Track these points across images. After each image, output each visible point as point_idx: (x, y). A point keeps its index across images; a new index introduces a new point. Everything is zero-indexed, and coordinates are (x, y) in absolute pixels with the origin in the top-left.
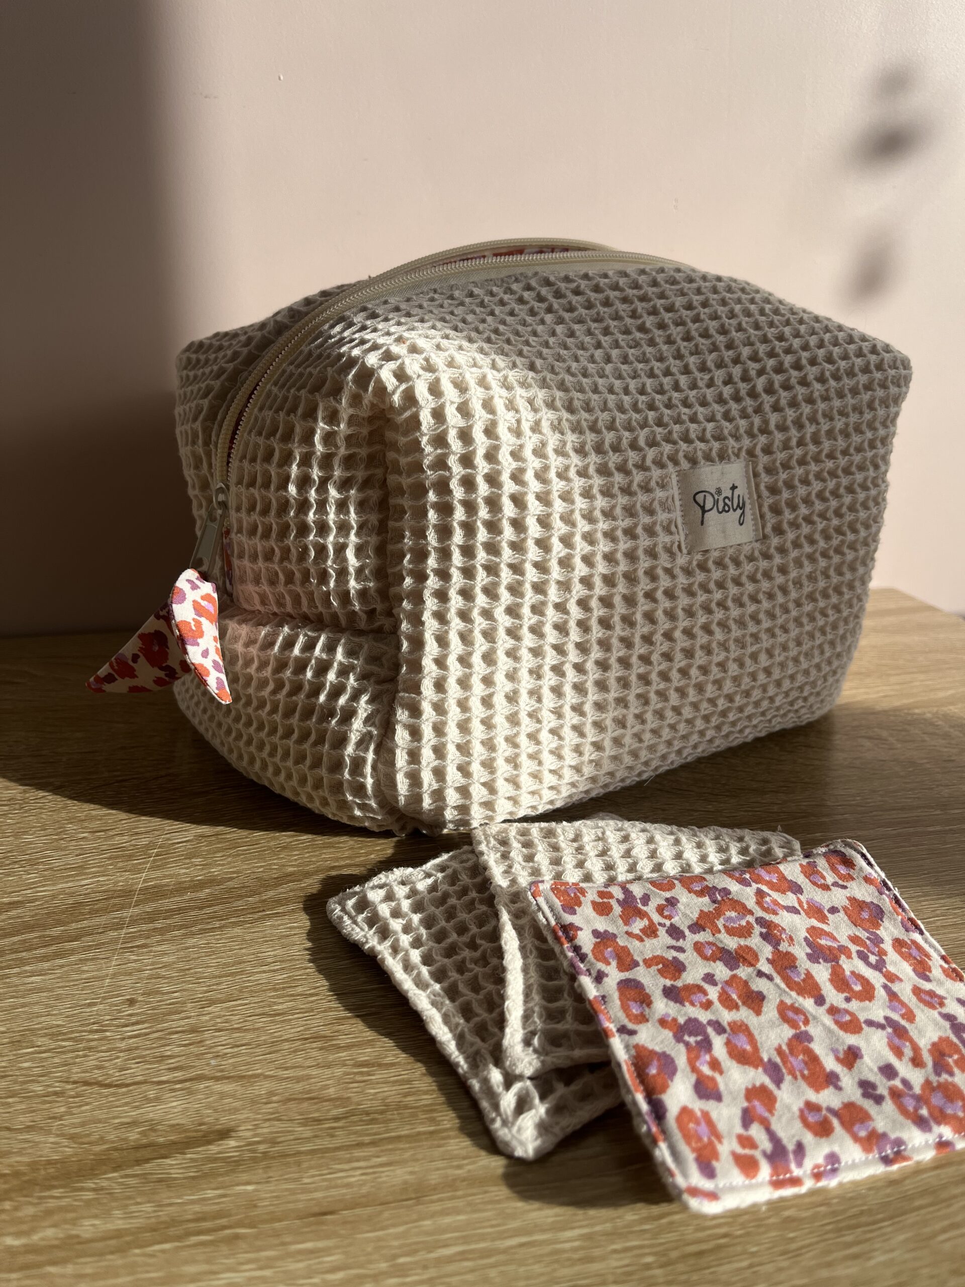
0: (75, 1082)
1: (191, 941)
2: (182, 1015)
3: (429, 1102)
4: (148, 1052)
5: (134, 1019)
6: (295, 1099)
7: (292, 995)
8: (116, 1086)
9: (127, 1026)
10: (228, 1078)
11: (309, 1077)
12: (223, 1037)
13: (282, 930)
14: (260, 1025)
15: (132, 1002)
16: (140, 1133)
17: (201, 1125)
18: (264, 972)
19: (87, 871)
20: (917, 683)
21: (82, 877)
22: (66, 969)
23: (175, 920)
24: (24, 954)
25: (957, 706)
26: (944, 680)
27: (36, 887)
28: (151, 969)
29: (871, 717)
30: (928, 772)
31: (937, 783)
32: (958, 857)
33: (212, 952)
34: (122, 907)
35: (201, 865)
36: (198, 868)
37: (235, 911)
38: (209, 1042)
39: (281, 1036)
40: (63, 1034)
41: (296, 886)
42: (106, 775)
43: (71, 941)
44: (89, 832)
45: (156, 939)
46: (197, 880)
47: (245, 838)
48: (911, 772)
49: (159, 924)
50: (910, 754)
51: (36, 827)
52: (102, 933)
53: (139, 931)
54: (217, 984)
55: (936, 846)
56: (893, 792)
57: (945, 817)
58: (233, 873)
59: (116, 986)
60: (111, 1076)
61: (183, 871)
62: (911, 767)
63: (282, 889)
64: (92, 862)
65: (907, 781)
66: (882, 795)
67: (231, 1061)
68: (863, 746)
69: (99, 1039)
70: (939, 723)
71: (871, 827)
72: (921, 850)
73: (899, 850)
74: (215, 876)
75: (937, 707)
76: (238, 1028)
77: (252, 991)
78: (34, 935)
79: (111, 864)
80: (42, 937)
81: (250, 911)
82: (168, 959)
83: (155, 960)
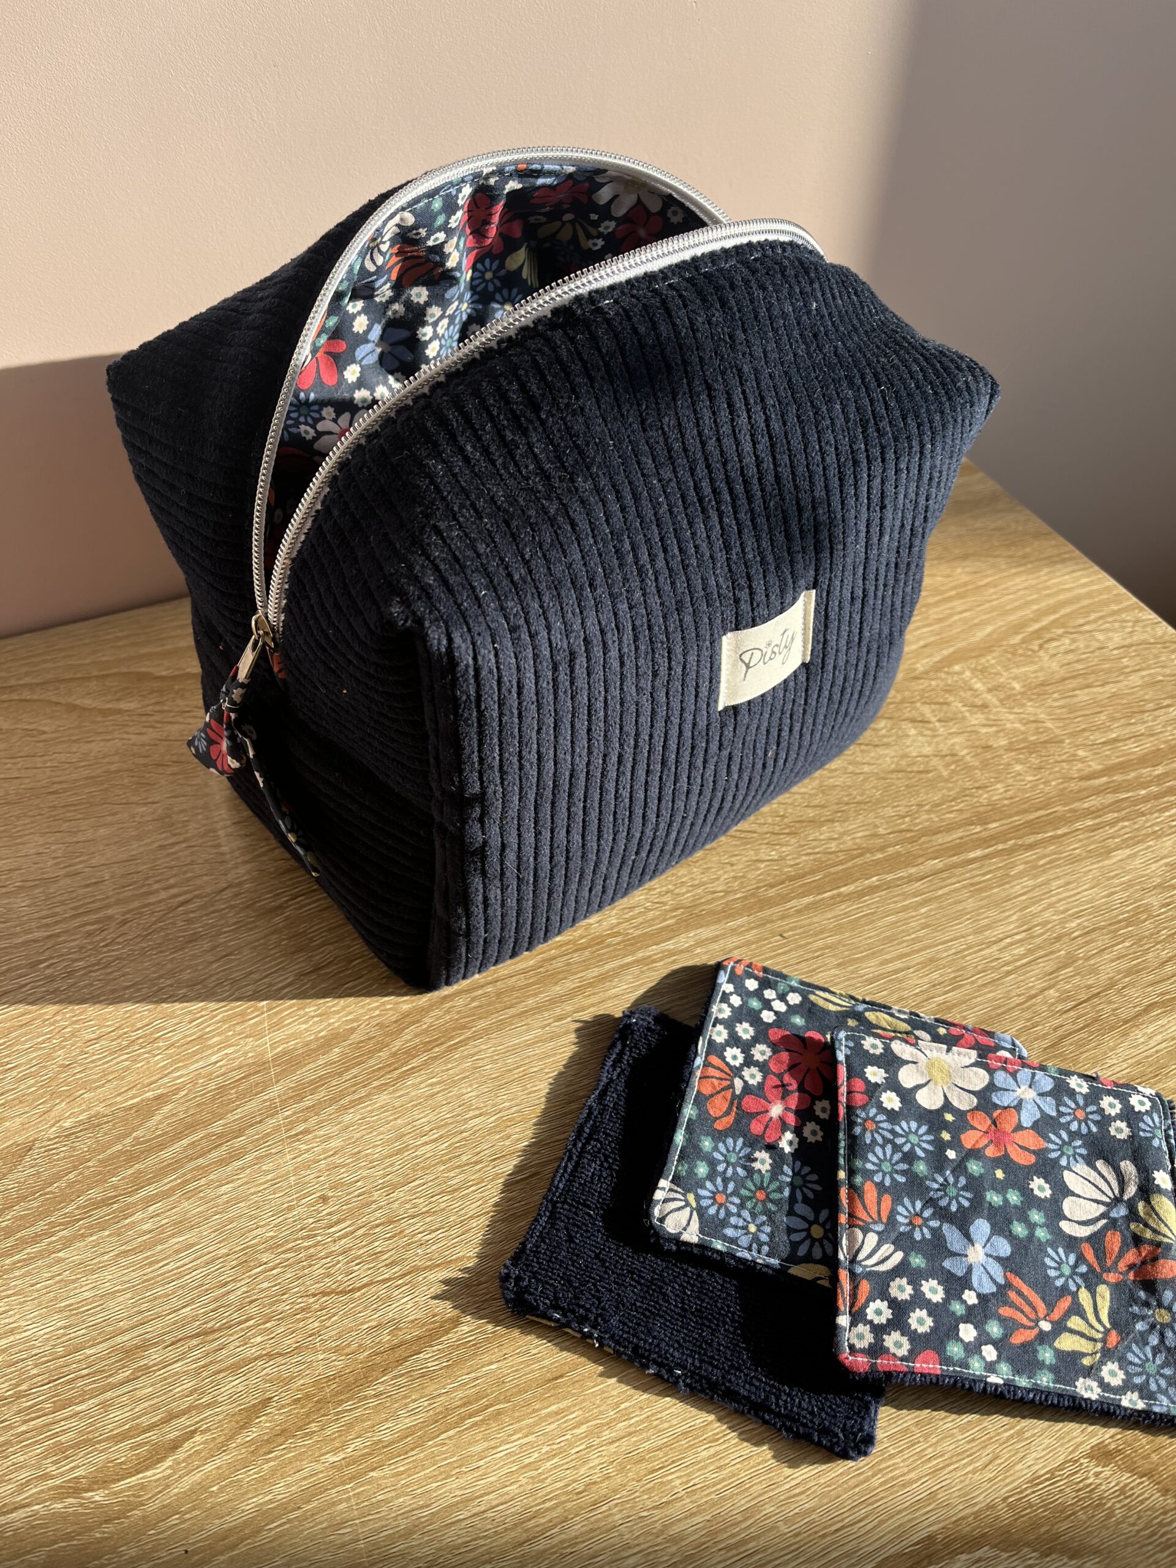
0: (314, 1295)
1: (348, 1118)
2: (374, 1206)
4: (362, 1251)
5: (335, 1218)
7: (459, 1167)
8: (350, 1291)
9: (330, 1227)
10: (438, 1265)
12: (418, 1224)
13: (424, 1090)
14: (443, 1205)
15: (324, 1199)
16: (389, 1334)
17: (434, 1316)
18: (426, 1143)
19: (210, 1042)
20: (956, 618)
21: (210, 1052)
22: (248, 1171)
23: (322, 1094)
24: (201, 1161)
25: (995, 654)
26: (982, 608)
27: (169, 1073)
28: (325, 1159)
29: (913, 684)
30: (968, 768)
31: (977, 785)
32: (995, 890)
33: (371, 1127)
34: (265, 1086)
35: (317, 1016)
36: (316, 1019)
37: (374, 1071)
38: (407, 1232)
39: (466, 1214)
40: (281, 1245)
41: (419, 1030)
42: (163, 895)
43: (236, 1137)
44: (187, 986)
45: (313, 1120)
46: (322, 1037)
47: (347, 969)
48: (953, 771)
49: (308, 1102)
50: (952, 741)
51: (128, 988)
52: (260, 1122)
53: (295, 1113)
54: (391, 1165)
55: (977, 879)
56: (938, 805)
57: (984, 834)
58: (352, 1021)
59: (301, 1184)
60: (341, 1283)
61: (304, 1026)
62: (953, 762)
63: (407, 1034)
64: (208, 1030)
65: (951, 785)
66: (928, 812)
67: (434, 1248)
68: (908, 736)
69: (315, 1246)
70: (978, 685)
71: (921, 860)
72: (964, 887)
73: (946, 890)
74: (337, 1028)
75: (976, 657)
76: (426, 1212)
77: (424, 1168)
78: (200, 1134)
79: (229, 1029)
80: (206, 1136)
81: (388, 1069)
82: (334, 1144)
83: (324, 1146)
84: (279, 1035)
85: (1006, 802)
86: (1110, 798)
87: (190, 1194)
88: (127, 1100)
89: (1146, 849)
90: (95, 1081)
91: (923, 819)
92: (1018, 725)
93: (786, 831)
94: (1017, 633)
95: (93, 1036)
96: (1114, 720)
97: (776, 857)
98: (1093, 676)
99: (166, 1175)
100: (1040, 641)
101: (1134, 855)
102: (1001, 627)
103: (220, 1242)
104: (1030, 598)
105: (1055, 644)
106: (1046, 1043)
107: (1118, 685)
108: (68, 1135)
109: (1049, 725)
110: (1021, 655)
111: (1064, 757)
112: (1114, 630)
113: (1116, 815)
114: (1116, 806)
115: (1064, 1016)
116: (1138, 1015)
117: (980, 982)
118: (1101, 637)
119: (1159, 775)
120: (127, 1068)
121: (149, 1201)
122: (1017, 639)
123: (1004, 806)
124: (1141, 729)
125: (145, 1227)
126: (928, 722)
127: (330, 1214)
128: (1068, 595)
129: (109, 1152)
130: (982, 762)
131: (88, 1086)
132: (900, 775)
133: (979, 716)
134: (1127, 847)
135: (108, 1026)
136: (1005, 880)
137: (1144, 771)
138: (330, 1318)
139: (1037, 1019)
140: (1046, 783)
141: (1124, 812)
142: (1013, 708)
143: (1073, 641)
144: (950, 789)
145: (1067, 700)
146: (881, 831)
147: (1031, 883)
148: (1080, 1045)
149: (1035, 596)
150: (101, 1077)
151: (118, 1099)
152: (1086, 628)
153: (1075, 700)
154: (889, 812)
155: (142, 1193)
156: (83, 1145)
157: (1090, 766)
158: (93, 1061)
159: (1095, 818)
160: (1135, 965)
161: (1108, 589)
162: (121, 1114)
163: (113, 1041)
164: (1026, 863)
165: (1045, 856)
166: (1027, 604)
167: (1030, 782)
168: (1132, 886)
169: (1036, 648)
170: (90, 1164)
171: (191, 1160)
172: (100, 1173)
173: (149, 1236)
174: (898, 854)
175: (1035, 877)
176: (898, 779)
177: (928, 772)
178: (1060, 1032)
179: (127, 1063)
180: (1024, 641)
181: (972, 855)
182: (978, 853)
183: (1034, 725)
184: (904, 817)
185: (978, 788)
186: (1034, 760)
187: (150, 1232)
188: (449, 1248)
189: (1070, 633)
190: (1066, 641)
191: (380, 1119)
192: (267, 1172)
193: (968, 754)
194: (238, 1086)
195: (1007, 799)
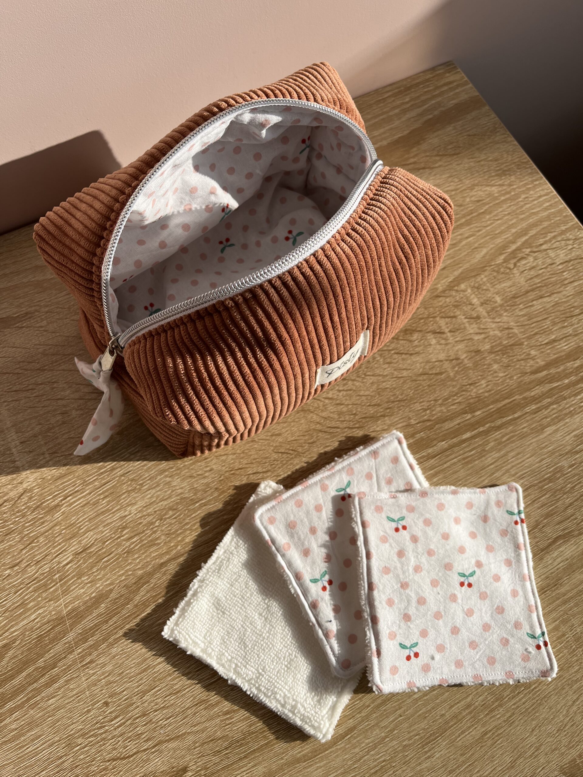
0: (109, 761)
1: (114, 650)
2: (134, 706)
4: (130, 734)
5: (113, 715)
6: (205, 743)
8: (127, 757)
9: (112, 720)
10: (172, 739)
11: (206, 728)
12: (159, 715)
14: (172, 702)
15: (106, 704)
17: (173, 768)
19: (29, 606)
20: (464, 243)
21: (29, 613)
22: (62, 690)
23: (98, 636)
24: (35, 685)
25: (486, 273)
26: (481, 233)
27: (8, 629)
28: (104, 678)
29: (435, 301)
30: (466, 369)
31: (470, 382)
32: (477, 462)
33: (128, 656)
34: (65, 633)
35: (89, 583)
36: (89, 585)
38: (154, 720)
39: (185, 706)
40: (87, 733)
41: (148, 588)
43: (53, 669)
44: (9, 568)
45: (95, 654)
46: (94, 597)
47: (103, 548)
48: (457, 372)
49: (90, 642)
50: (457, 348)
52: (65, 657)
53: (84, 650)
54: (141, 679)
55: (466, 455)
56: (447, 399)
57: (473, 420)
58: (110, 584)
59: (93, 696)
60: (122, 753)
61: (82, 591)
62: (457, 365)
63: (142, 592)
64: (26, 598)
66: (441, 405)
67: (169, 728)
68: (430, 345)
69: (105, 732)
70: (475, 301)
71: (435, 442)
72: (459, 461)
73: (448, 464)
74: (101, 590)
75: (475, 276)
76: (163, 707)
77: (159, 679)
78: (31, 669)
79: (38, 596)
80: (36, 669)
81: (133, 616)
82: (108, 668)
83: (103, 670)
84: (68, 598)
85: (486, 394)
86: (548, 387)
87: (33, 706)
89: (564, 425)
91: (439, 411)
92: (497, 332)
93: (357, 426)
94: (501, 254)
96: (554, 324)
98: (545, 288)
99: (18, 695)
100: (515, 260)
101: (557, 431)
102: (491, 249)
103: (54, 734)
104: (510, 223)
105: (524, 262)
107: (559, 295)
109: (516, 331)
110: (503, 273)
111: (523, 356)
112: (560, 248)
113: (549, 400)
114: (550, 393)
116: (550, 545)
118: (552, 254)
119: (577, 367)
121: (12, 711)
122: (501, 259)
123: (485, 397)
124: (570, 330)
125: (13, 727)
126: (443, 333)
127: (110, 713)
128: (536, 218)
130: (474, 364)
132: (425, 377)
133: (474, 326)
134: (554, 424)
136: (482, 454)
137: (568, 364)
138: (119, 773)
140: (511, 378)
141: (554, 397)
142: (494, 318)
143: (535, 259)
144: (454, 386)
145: (528, 310)
146: (413, 422)
147: (497, 455)
149: (515, 220)
152: (544, 247)
153: (533, 309)
154: (418, 406)
155: (9, 706)
157: (537, 363)
159: (537, 403)
160: (551, 510)
161: (560, 211)
164: (496, 440)
165: (507, 434)
166: (509, 227)
167: (502, 377)
168: (553, 453)
169: (512, 266)
171: (30, 685)
173: (16, 732)
174: (422, 439)
175: (500, 450)
176: (424, 380)
177: (441, 373)
180: (505, 261)
181: (465, 436)
182: (468, 435)
183: (507, 331)
184: (425, 410)
185: (471, 384)
186: (505, 360)
187: (16, 729)
188: (177, 728)
189: (535, 252)
190: (531, 259)
191: (132, 650)
192: (73, 690)
193: (466, 357)
194: (48, 635)
195: (487, 392)
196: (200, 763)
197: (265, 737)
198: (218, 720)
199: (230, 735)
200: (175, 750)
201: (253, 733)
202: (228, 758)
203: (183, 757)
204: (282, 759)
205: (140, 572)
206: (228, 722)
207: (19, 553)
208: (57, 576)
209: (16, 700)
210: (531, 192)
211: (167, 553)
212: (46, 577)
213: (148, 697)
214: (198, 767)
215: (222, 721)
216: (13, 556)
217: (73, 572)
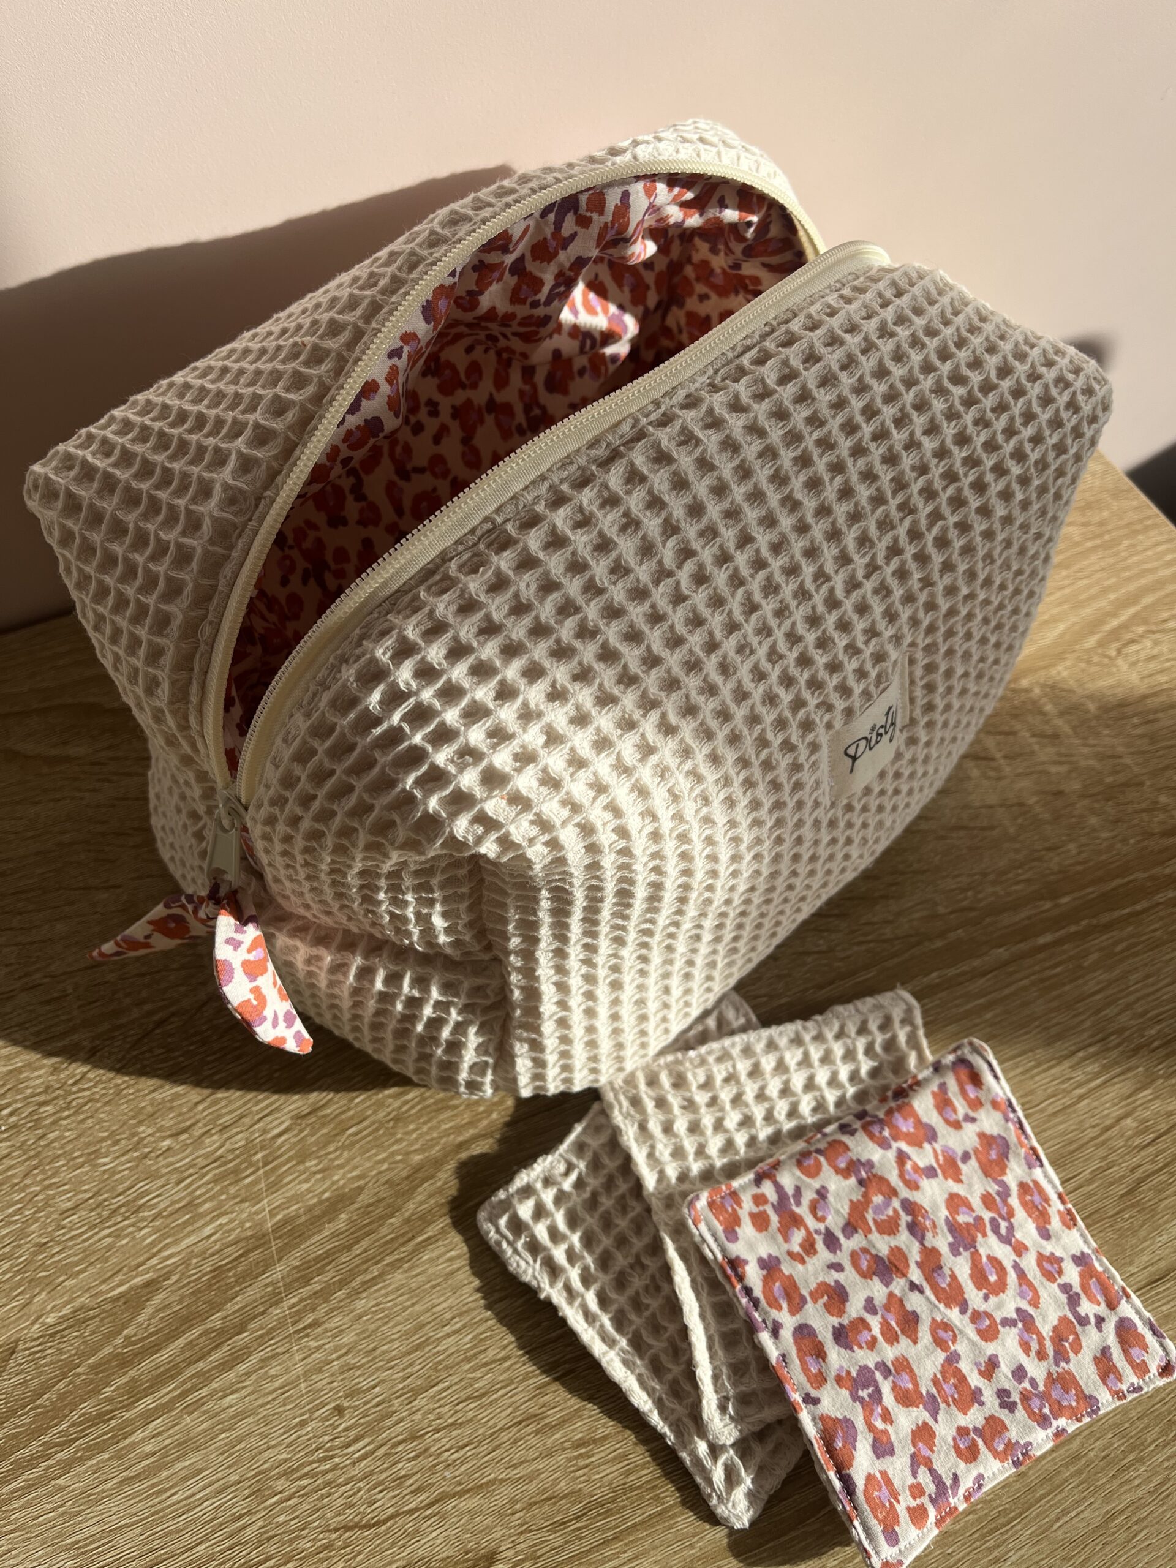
0: (336, 1530)
1: (360, 1305)
2: (395, 1418)
3: (649, 1477)
4: (384, 1475)
5: (352, 1434)
6: (536, 1503)
7: (486, 1364)
8: (374, 1525)
9: (349, 1445)
10: (468, 1491)
11: (537, 1473)
12: (445, 1440)
13: (442, 1267)
14: (471, 1414)
15: (339, 1410)
18: (448, 1335)
19: (201, 1210)
21: (202, 1222)
22: (254, 1377)
23: (331, 1274)
24: (201, 1364)
25: (1068, 663)
27: (159, 1252)
28: (338, 1359)
30: (1038, 823)
31: (1047, 845)
32: (1067, 988)
33: (387, 1316)
34: (266, 1265)
35: (319, 1172)
36: (319, 1176)
37: (386, 1243)
38: (433, 1449)
39: (495, 1425)
40: (297, 1470)
41: (432, 1188)
42: (136, 1013)
43: (238, 1334)
44: (171, 1136)
45: (323, 1308)
46: (327, 1199)
47: (349, 1109)
48: (1021, 827)
49: (316, 1285)
50: (1019, 786)
51: (103, 1140)
52: (263, 1313)
53: (301, 1300)
54: (411, 1365)
55: (1047, 973)
56: (1004, 873)
57: (1054, 913)
58: (359, 1177)
59: (314, 1392)
60: (364, 1515)
61: (305, 1186)
62: (1020, 815)
63: (420, 1196)
64: (198, 1193)
65: (1017, 846)
66: (993, 883)
67: (463, 1469)
68: (969, 779)
69: (333, 1469)
71: (984, 949)
72: (1032, 984)
73: (1013, 988)
74: (342, 1187)
76: (452, 1424)
77: (447, 1368)
78: (196, 1332)
79: (221, 1192)
80: (205, 1333)
81: (401, 1241)
82: (347, 1339)
83: (336, 1342)
84: (278, 1198)
85: (1079, 868)
87: (191, 1408)
88: (113, 1289)
90: (77, 1264)
91: (987, 893)
92: (1093, 763)
94: (1092, 633)
95: (69, 1205)
97: (824, 948)
99: (164, 1383)
100: (1119, 645)
102: (1074, 624)
103: (229, 1467)
104: (1107, 583)
105: (1134, 647)
106: (1121, 1189)
108: (52, 1334)
109: (1127, 761)
110: (1097, 664)
111: (1144, 805)
115: (1143, 1153)
117: (1050, 1110)
120: (109, 1247)
121: (148, 1417)
122: (1091, 641)
123: (1077, 873)
125: (148, 1449)
126: (993, 759)
127: (346, 1429)
128: (1150, 578)
129: (100, 1355)
130: (1052, 814)
131: (68, 1271)
132: (961, 833)
133: (1051, 750)
135: (85, 1191)
136: (1077, 974)
138: (355, 1557)
139: (1113, 1157)
140: (1124, 841)
142: (1085, 738)
143: (1156, 643)
145: (1148, 726)
146: (941, 910)
147: (1106, 977)
148: (1159, 1190)
149: (1113, 580)
150: (82, 1259)
151: (103, 1287)
153: (1157, 725)
154: (949, 884)
155: (142, 1406)
156: (72, 1345)
158: (71, 1238)
162: (107, 1307)
163: (92, 1210)
164: (1101, 950)
165: (1122, 941)
166: (1105, 591)
167: (1106, 839)
170: (79, 1370)
171: (189, 1365)
172: (91, 1382)
173: (152, 1459)
174: (960, 941)
175: (1111, 968)
176: (960, 838)
177: (992, 828)
178: (1138, 1174)
179: (109, 1240)
180: (1101, 644)
181: (1041, 941)
182: (1046, 938)
183: (1111, 761)
184: (967, 890)
185: (1049, 849)
186: (1111, 811)
187: (154, 1454)
188: (479, 1469)
189: (1154, 632)
190: (1148, 643)
191: (396, 1305)
192: (274, 1377)
193: (1037, 802)
194: (235, 1267)
195: (1080, 863)
196: (523, 1546)
197: (657, 1498)
198: (561, 1458)
199: (587, 1490)
200: (472, 1513)
201: (632, 1489)
202: (581, 1539)
203: (489, 1529)
204: (691, 1546)
205: (417, 1158)
206: (581, 1463)
207: (191, 1110)
208: (259, 1156)
209: (159, 1394)
210: (1140, 537)
211: (471, 1124)
212: (238, 1157)
213: (424, 1402)
214: (517, 1554)
215: (569, 1460)
216: (181, 1114)
217: (290, 1150)
